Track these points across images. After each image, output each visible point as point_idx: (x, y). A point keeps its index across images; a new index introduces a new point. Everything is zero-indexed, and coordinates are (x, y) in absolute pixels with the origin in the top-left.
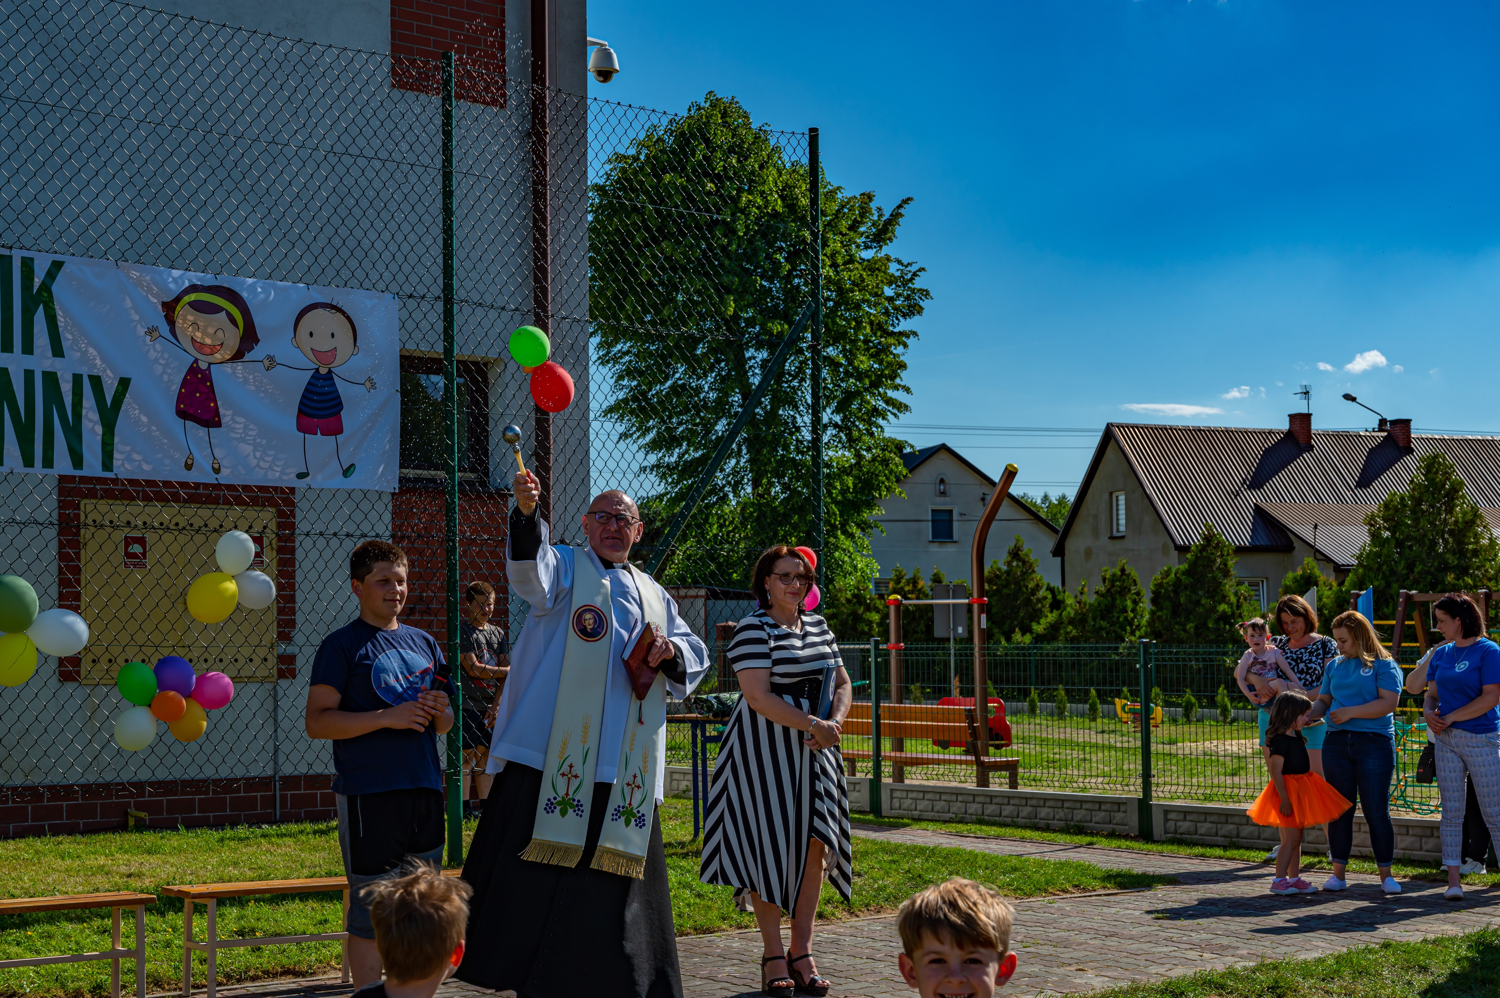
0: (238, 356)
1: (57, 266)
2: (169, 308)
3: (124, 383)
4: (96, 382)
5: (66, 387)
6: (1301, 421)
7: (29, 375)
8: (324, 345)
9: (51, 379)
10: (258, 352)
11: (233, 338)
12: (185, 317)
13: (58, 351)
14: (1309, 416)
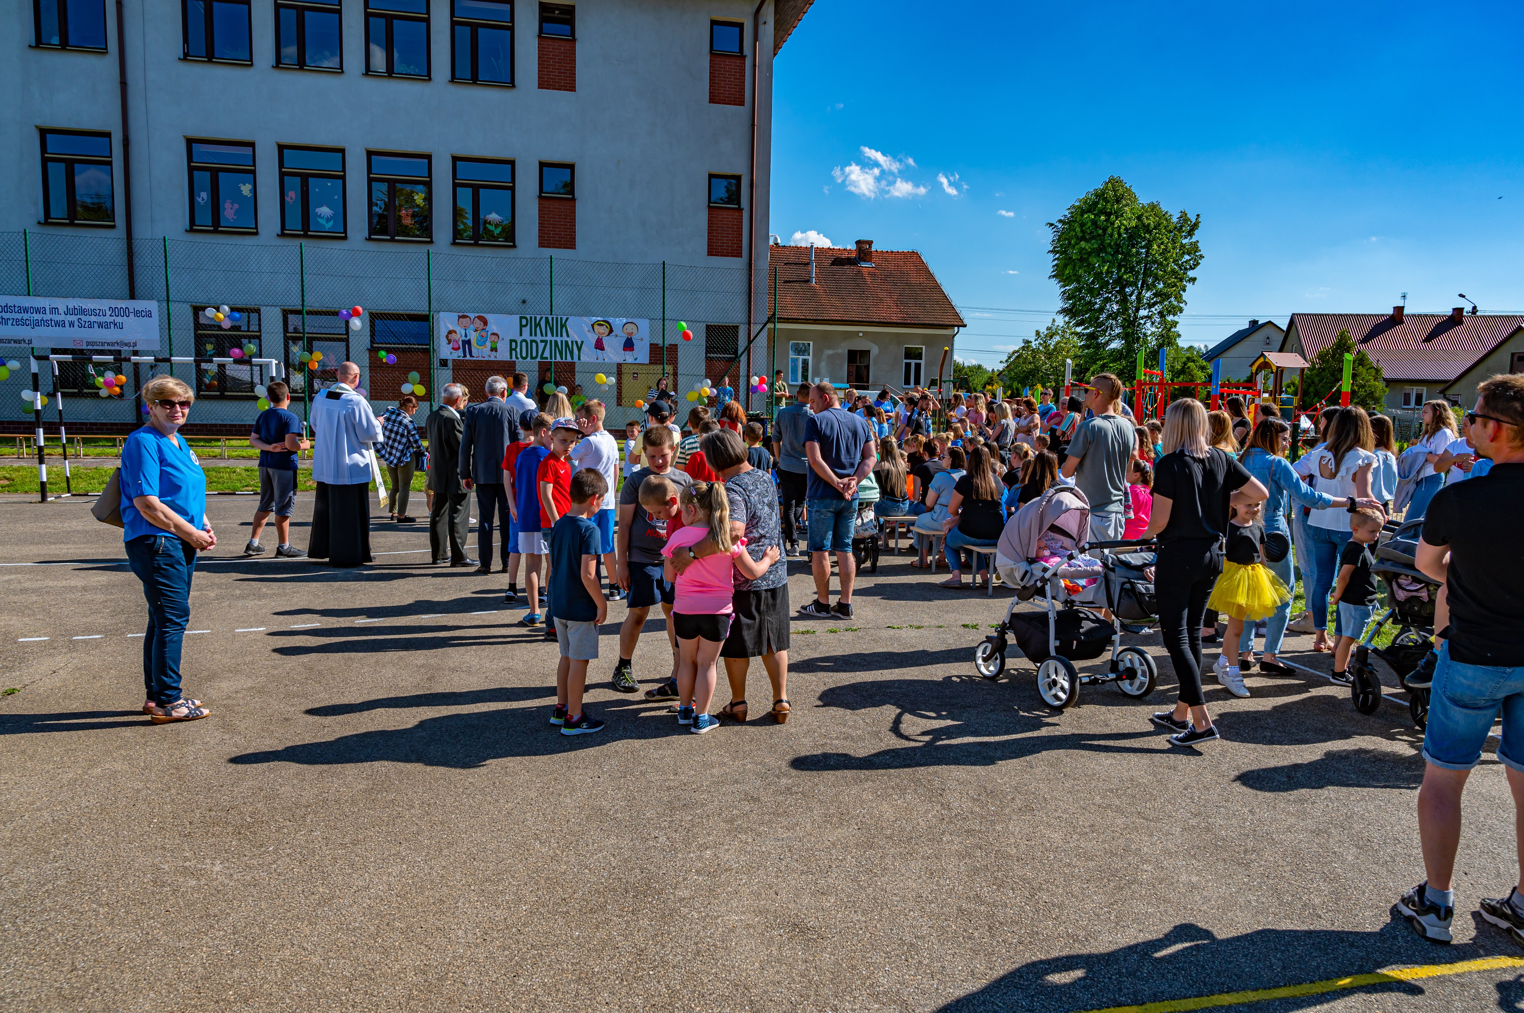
0: (609, 335)
1: (567, 319)
2: (593, 325)
3: (582, 342)
4: (576, 342)
5: (570, 344)
6: (1399, 310)
7: (562, 341)
8: (630, 331)
9: (566, 342)
10: (613, 334)
11: (607, 331)
12: (596, 327)
13: (568, 336)
14: (1403, 307)
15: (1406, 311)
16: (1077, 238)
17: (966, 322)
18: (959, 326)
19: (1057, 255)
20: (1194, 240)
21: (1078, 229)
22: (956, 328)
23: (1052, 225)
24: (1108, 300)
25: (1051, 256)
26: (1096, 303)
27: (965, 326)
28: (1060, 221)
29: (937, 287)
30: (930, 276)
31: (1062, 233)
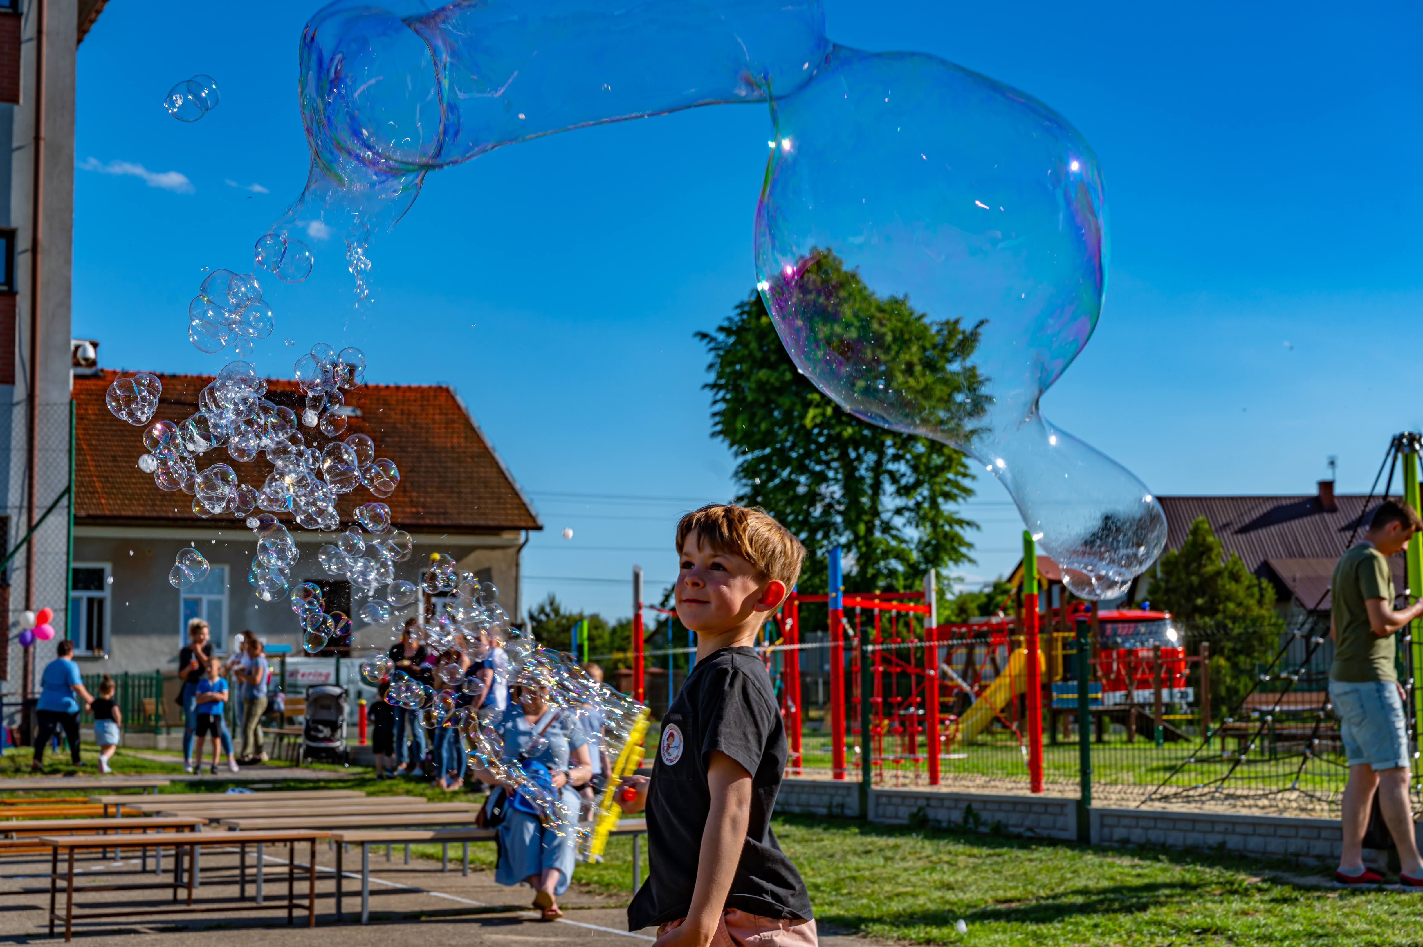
6: (1327, 486)
14: (1333, 482)
15: (1339, 490)
16: (754, 361)
17: (541, 521)
18: (527, 529)
19: (721, 394)
20: (968, 363)
21: (754, 345)
22: (523, 533)
23: (704, 336)
24: (821, 478)
25: (709, 395)
26: (798, 483)
27: (539, 528)
28: (721, 329)
29: (486, 455)
30: (473, 434)
31: (727, 352)
